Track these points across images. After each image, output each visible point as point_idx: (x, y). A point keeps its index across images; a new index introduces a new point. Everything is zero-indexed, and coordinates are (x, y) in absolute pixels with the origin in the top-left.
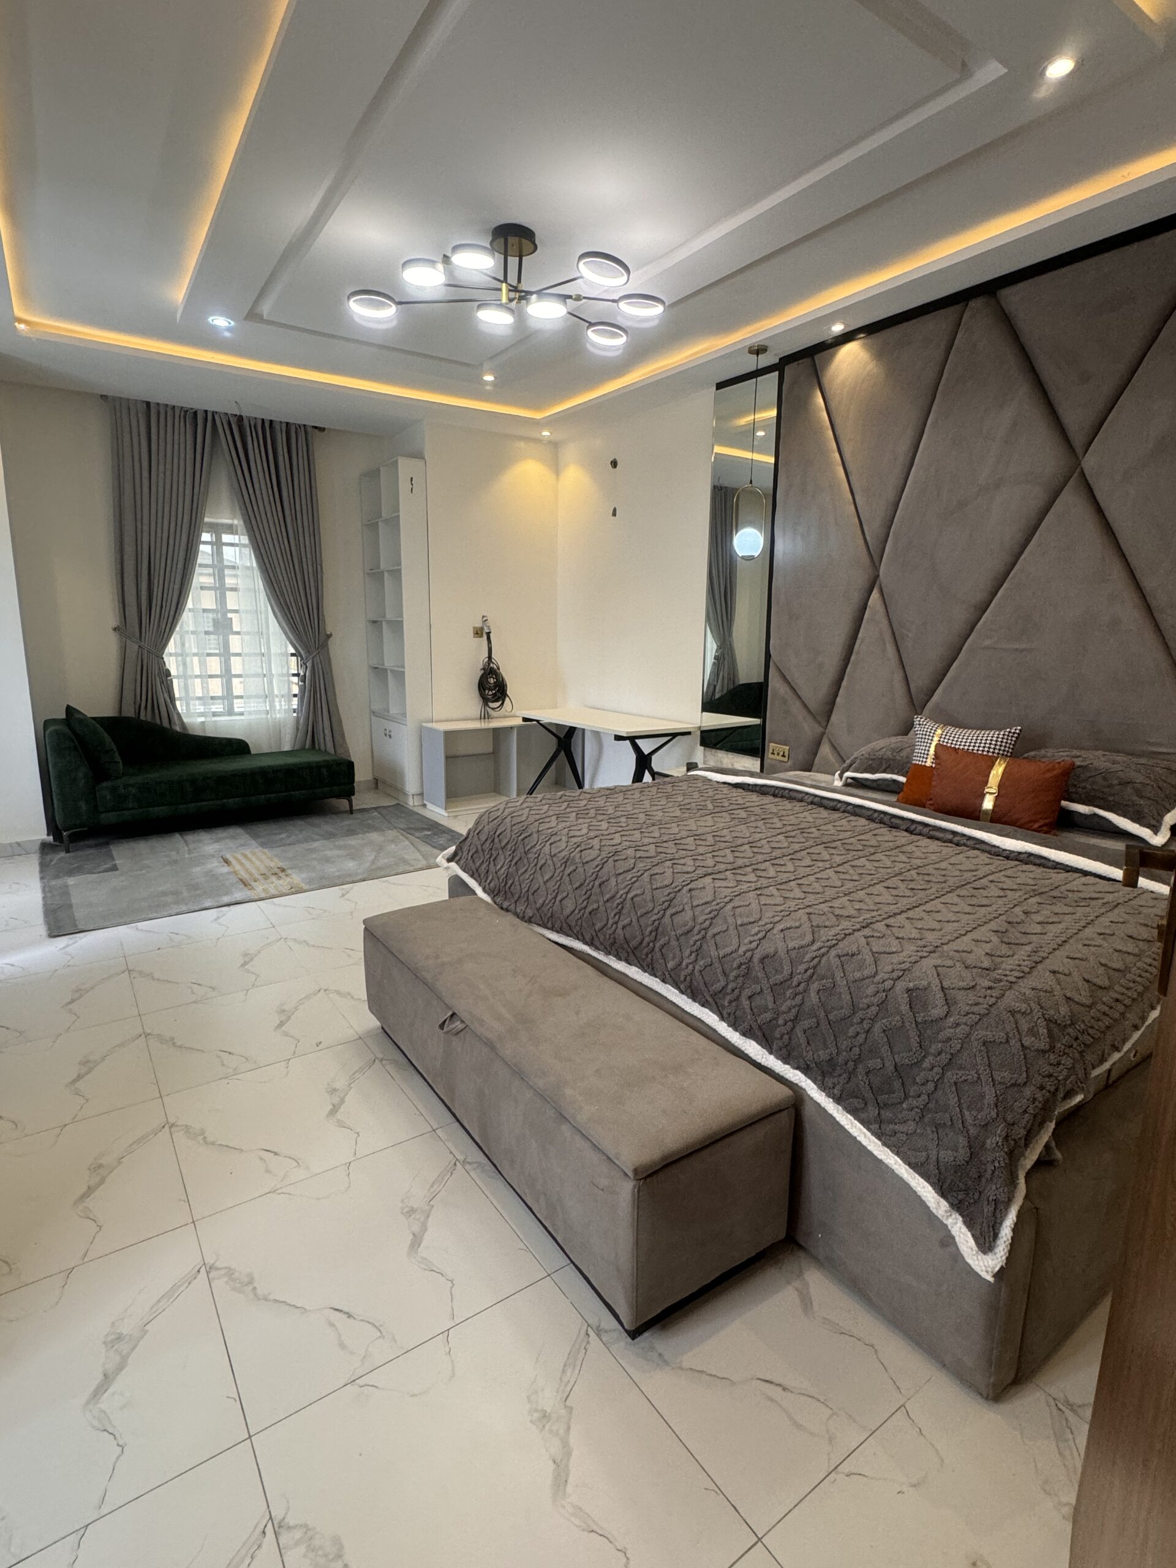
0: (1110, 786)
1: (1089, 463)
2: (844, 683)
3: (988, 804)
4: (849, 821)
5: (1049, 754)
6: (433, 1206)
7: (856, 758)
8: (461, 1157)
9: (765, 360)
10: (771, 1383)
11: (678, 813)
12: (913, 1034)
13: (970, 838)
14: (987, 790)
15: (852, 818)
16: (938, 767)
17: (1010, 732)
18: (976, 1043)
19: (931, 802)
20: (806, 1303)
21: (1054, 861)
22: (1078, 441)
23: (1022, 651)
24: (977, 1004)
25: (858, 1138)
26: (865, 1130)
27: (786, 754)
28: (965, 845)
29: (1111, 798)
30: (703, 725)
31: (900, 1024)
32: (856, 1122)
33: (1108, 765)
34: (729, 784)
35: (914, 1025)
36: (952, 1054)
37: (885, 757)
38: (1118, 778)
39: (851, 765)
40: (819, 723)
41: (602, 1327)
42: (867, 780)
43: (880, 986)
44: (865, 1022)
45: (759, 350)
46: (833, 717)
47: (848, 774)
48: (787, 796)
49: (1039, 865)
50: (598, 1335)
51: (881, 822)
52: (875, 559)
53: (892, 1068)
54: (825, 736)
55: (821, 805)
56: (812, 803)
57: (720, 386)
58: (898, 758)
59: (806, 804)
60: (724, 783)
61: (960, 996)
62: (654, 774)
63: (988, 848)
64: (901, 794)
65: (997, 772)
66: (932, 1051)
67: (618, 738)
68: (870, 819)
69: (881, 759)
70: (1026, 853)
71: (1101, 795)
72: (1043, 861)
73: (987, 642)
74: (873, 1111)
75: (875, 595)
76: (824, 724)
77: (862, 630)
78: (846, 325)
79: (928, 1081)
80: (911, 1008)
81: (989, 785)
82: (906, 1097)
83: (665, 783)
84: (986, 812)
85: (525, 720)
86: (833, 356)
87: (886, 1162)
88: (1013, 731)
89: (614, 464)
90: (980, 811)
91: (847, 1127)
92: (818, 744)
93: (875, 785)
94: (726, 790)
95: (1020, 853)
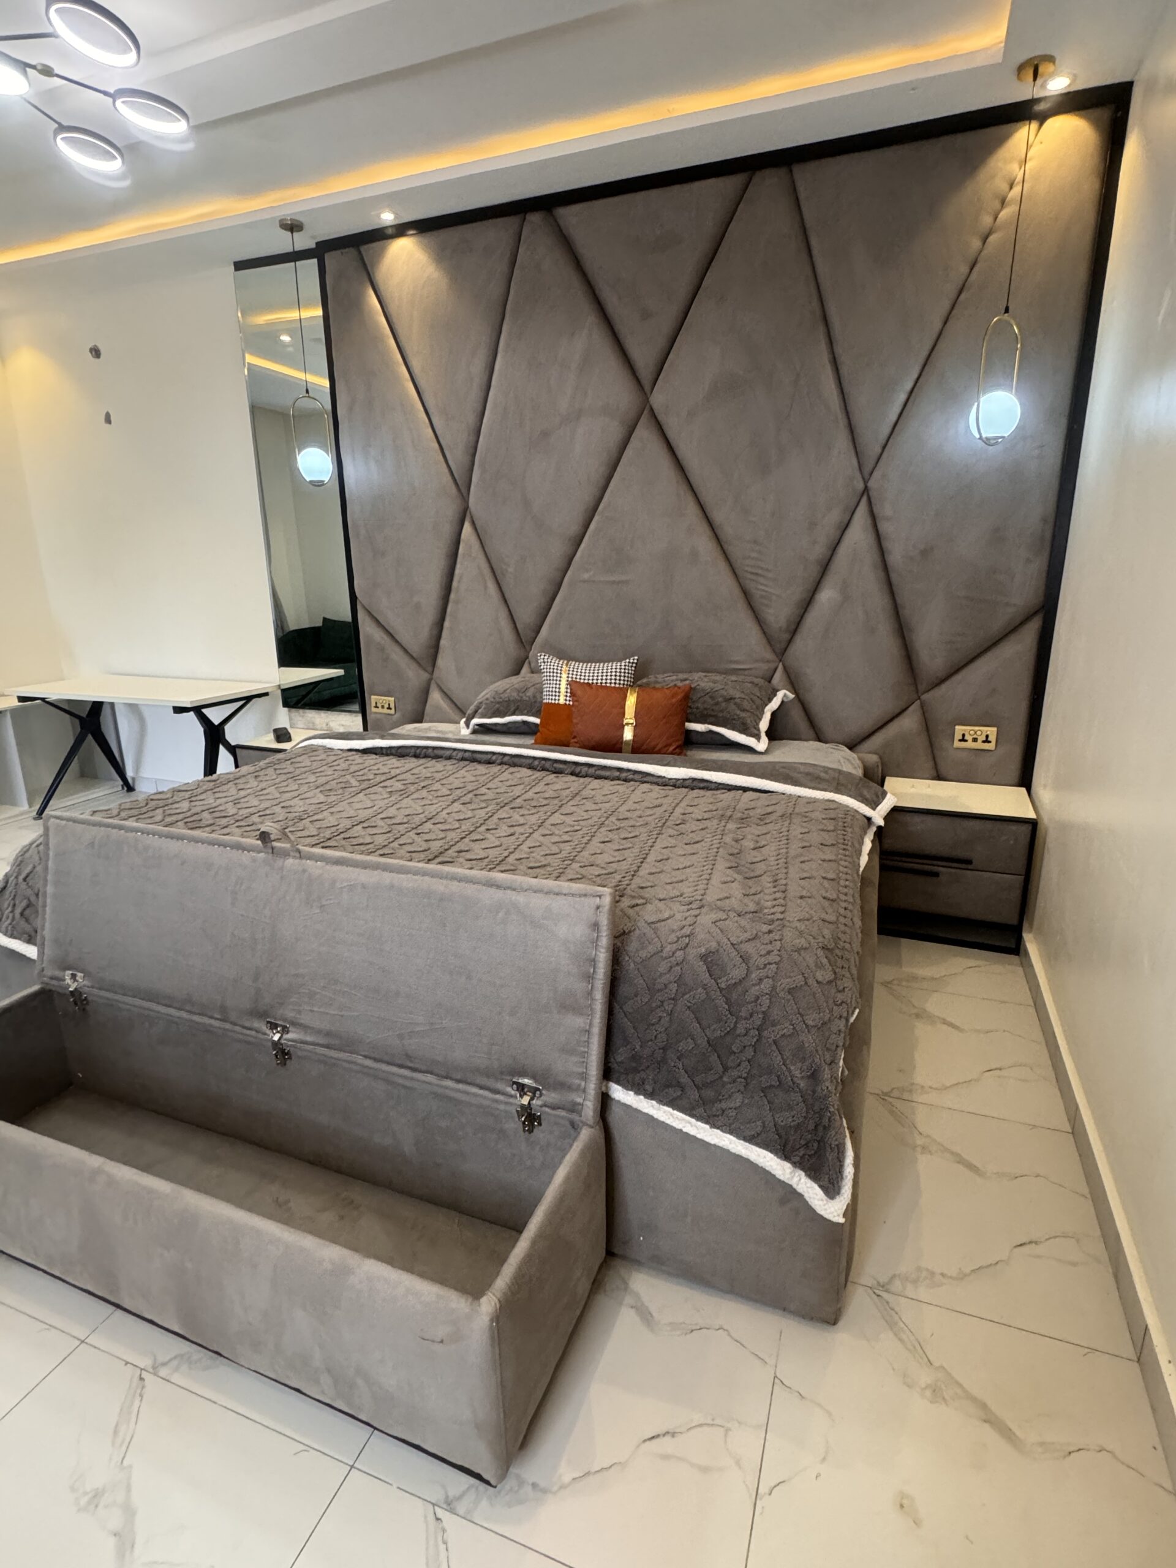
0: (717, 704)
1: (658, 399)
2: (447, 624)
3: (628, 734)
4: (512, 773)
5: (660, 680)
6: (130, 1467)
7: (481, 703)
8: (145, 1362)
9: (303, 241)
10: (658, 1436)
11: (322, 798)
12: (721, 1002)
13: (636, 772)
14: (625, 721)
15: (512, 769)
16: (576, 703)
17: (629, 662)
18: (782, 993)
19: (575, 740)
20: (645, 1315)
21: (715, 783)
22: (645, 375)
23: (619, 582)
24: (769, 953)
25: (685, 1130)
26: (687, 1118)
27: (392, 706)
28: (632, 780)
29: (721, 715)
30: (282, 683)
31: (704, 996)
32: (675, 1112)
33: (711, 685)
34: (357, 751)
35: (718, 993)
36: (763, 1012)
37: (512, 699)
38: (722, 696)
39: (476, 712)
40: (425, 670)
41: (451, 1497)
42: (496, 724)
43: (671, 959)
44: (665, 1004)
45: (293, 227)
46: (440, 662)
47: (476, 721)
48: (432, 755)
49: (703, 788)
50: (452, 1511)
51: (544, 769)
52: (463, 487)
53: (705, 1043)
54: (433, 681)
55: (473, 760)
56: (463, 759)
57: (241, 266)
58: (524, 698)
59: (455, 762)
60: (350, 750)
61: (748, 948)
62: (233, 750)
63: (655, 780)
64: (539, 734)
65: (631, 701)
66: (743, 1014)
67: (179, 710)
68: (531, 767)
69: (508, 702)
70: (689, 779)
71: (713, 713)
72: (708, 784)
73: (586, 576)
74: (694, 1094)
75: (467, 527)
76: (430, 669)
77: (458, 566)
78: (397, 216)
79: (745, 1047)
80: (711, 975)
81: (626, 716)
82: (726, 1069)
83: (280, 761)
84: (627, 742)
85: (22, 699)
86: (383, 250)
87: (720, 1144)
88: (631, 661)
89: (96, 352)
90: (622, 742)
91: (668, 1122)
92: (425, 693)
93: (504, 729)
94: (358, 758)
95: (684, 780)
